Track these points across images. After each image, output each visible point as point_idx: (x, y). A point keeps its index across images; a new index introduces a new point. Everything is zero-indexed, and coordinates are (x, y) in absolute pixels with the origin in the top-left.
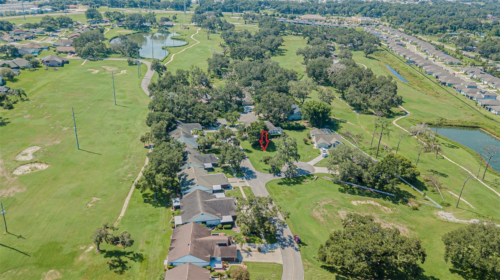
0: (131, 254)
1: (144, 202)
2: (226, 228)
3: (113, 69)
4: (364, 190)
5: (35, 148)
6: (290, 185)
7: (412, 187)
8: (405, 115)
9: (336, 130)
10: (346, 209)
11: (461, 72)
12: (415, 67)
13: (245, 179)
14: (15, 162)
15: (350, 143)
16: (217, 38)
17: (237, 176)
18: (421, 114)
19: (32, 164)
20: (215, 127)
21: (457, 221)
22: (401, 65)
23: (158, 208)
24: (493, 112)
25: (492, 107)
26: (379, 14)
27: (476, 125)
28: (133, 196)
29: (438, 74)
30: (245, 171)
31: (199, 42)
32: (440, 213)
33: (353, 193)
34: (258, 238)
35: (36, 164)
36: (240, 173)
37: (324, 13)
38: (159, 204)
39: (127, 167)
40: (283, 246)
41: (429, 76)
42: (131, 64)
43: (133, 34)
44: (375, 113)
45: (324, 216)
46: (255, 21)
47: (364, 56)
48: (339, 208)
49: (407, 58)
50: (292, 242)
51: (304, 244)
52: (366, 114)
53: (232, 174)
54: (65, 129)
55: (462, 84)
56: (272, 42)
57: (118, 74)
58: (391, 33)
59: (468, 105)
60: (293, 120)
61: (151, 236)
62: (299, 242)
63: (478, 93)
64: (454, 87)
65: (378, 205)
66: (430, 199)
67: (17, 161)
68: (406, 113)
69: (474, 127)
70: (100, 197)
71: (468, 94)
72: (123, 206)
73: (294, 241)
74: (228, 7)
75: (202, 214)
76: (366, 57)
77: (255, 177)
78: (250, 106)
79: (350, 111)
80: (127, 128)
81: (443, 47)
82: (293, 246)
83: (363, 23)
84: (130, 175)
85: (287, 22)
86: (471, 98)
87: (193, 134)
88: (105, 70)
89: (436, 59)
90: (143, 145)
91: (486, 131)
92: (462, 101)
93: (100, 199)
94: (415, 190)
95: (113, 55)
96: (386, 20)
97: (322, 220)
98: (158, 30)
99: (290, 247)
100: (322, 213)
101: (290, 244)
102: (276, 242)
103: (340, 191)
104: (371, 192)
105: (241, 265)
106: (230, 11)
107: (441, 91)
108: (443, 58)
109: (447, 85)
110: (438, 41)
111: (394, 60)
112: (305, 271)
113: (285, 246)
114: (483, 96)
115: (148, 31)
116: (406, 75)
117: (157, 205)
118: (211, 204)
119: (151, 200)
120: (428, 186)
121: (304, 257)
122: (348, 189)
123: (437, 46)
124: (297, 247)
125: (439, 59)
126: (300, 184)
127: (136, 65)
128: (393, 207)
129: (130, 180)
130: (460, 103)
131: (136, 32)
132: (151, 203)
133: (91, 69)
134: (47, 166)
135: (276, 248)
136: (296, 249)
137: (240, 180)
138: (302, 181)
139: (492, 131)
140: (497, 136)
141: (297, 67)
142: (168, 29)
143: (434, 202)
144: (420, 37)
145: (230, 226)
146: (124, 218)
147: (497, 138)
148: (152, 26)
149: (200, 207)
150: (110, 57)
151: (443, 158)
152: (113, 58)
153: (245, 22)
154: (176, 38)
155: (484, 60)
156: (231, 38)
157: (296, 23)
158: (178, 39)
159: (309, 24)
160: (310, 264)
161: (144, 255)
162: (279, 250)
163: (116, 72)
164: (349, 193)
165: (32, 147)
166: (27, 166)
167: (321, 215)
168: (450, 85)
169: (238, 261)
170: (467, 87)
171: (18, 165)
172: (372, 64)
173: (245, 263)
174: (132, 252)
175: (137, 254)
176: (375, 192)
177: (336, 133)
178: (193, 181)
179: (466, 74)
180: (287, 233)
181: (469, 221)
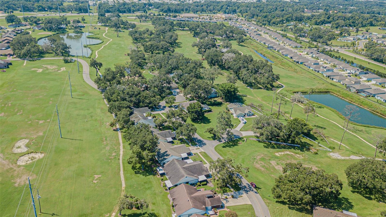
0: (146, 214)
1: (135, 174)
2: (203, 185)
3: (54, 67)
4: (280, 144)
5: (24, 141)
6: (230, 147)
7: (308, 138)
8: (282, 87)
9: (243, 103)
10: (274, 159)
11: (304, 53)
12: (274, 51)
13: (199, 147)
14: (14, 155)
15: (257, 112)
16: (125, 36)
17: (193, 145)
18: (292, 86)
19: (29, 154)
20: (158, 109)
21: (343, 158)
22: (264, 50)
23: (148, 177)
24: (335, 80)
25: (334, 77)
26: (234, 12)
27: (327, 91)
28: (124, 170)
29: (291, 55)
30: (196, 140)
31: (112, 40)
32: (331, 154)
33: (273, 147)
34: (228, 189)
35: (32, 154)
36: (193, 142)
37: (195, 12)
38: (147, 174)
39: (108, 148)
40: (247, 192)
41: (286, 57)
42: (66, 62)
43: (53, 35)
44: (263, 88)
45: (263, 167)
46: (147, 19)
47: (237, 45)
48: (270, 160)
49: (267, 45)
50: (251, 188)
51: (259, 188)
52: (257, 89)
53: (188, 144)
54: (41, 122)
55: (309, 62)
56: (171, 38)
57: (60, 71)
58: (248, 26)
59: (318, 76)
60: (211, 98)
61: (153, 198)
62: (256, 187)
63: (321, 68)
64: (305, 65)
65: (292, 153)
66: (322, 146)
67: (15, 154)
68: (283, 86)
69: (326, 92)
70: (100, 174)
71: (316, 69)
72: (121, 179)
73: (252, 187)
74: (122, 9)
75: (186, 177)
76: (239, 45)
77: (205, 144)
78: (176, 90)
79: (246, 87)
80: (92, 117)
81: (286, 35)
82: (253, 190)
83: (226, 18)
84: (114, 154)
85: (172, 20)
86: (318, 72)
87: (147, 117)
88: (47, 69)
89: (285, 44)
90: (112, 129)
91: (334, 94)
92: (312, 74)
93: (100, 176)
94: (311, 141)
95: (47, 55)
96: (241, 16)
97: (263, 169)
98: (74, 31)
99: (251, 192)
100: (261, 164)
101: (250, 190)
102: (241, 190)
103: (265, 147)
104: (284, 145)
105: (225, 209)
106: (124, 12)
107: (297, 68)
108: (290, 43)
109: (299, 63)
110: (280, 30)
111: (258, 46)
112: (268, 207)
113: (247, 191)
114: (326, 70)
115: (65, 32)
116: (270, 57)
117: (146, 174)
118: (188, 169)
119: (139, 171)
120: (317, 137)
121: (263, 197)
122: (269, 145)
123: (282, 34)
124: (256, 191)
125: (287, 44)
126: (237, 145)
127: (71, 62)
128: (302, 154)
129: (115, 158)
130: (312, 76)
131: (55, 33)
132: (140, 174)
133: (34, 69)
134: (43, 155)
135: (242, 194)
136: (256, 192)
137: (195, 147)
138: (237, 143)
139: (338, 94)
140: (342, 97)
141: (194, 56)
142: (81, 30)
143: (325, 147)
144: (268, 28)
145: (205, 183)
146: (126, 188)
147: (342, 98)
148: (67, 27)
149: (182, 172)
150: (45, 56)
151: (318, 116)
152: (48, 58)
153: (140, 21)
154: (92, 37)
155: (315, 43)
156: (137, 35)
157: (179, 20)
158: (93, 38)
159: (188, 21)
160: (269, 201)
161: (156, 213)
162: (245, 195)
163: (57, 70)
164: (271, 148)
165: (21, 141)
166: (25, 156)
167: (261, 166)
168: (302, 63)
169: (222, 207)
170: (313, 64)
171: (18, 157)
172: (245, 51)
173: (228, 208)
174: (146, 213)
175: (150, 213)
176: (287, 145)
177: (243, 105)
178: (167, 153)
179: (307, 54)
180: (245, 182)
181: (350, 158)
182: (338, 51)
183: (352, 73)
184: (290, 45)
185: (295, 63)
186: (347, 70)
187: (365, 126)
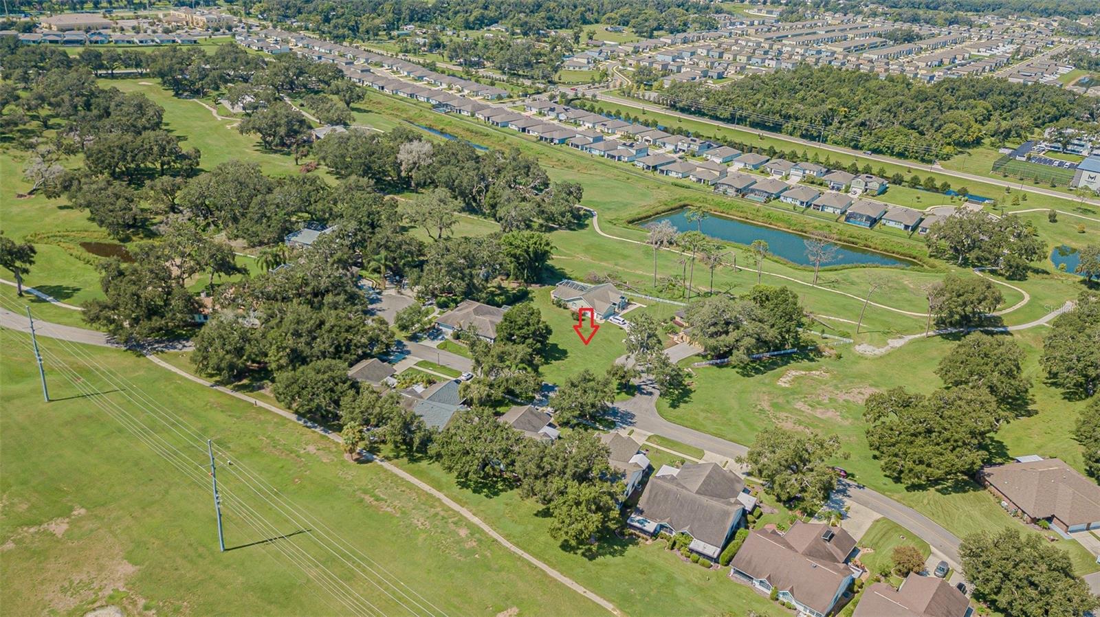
1: (590, 560)
2: (758, 517)
6: (686, 401)
9: (570, 278)
10: (793, 398)
12: (461, 116)
13: (625, 426)
17: (608, 427)
21: (882, 351)
22: (429, 115)
23: (627, 554)
24: (674, 175)
28: (551, 564)
32: (859, 349)
33: (758, 371)
34: (807, 503)
36: (601, 420)
38: (615, 547)
40: (843, 493)
41: (508, 130)
48: (787, 402)
49: (422, 99)
51: (853, 475)
52: (547, 231)
53: (598, 429)
58: (300, 45)
59: (627, 171)
62: (847, 475)
64: (572, 145)
65: (802, 372)
66: (828, 336)
69: (681, 207)
70: (508, 607)
72: (575, 590)
73: (840, 478)
76: (349, 109)
77: (631, 414)
78: (362, 282)
82: (849, 485)
84: (463, 532)
86: (619, 159)
87: (405, 387)
92: (610, 165)
93: (515, 609)
97: (806, 430)
99: (850, 489)
101: (844, 485)
103: (743, 376)
104: (770, 358)
105: (863, 551)
108: (474, 88)
109: (556, 141)
111: (397, 105)
112: (911, 508)
114: (634, 152)
116: (467, 136)
117: (615, 550)
118: (707, 491)
119: (590, 549)
121: (876, 489)
122: (744, 368)
123: (422, 65)
124: (855, 484)
126: (691, 391)
128: (819, 367)
129: (480, 540)
132: (600, 554)
135: (842, 501)
136: (858, 487)
138: (685, 386)
143: (835, 337)
145: (759, 509)
146: (620, 608)
147: (723, 215)
149: (712, 503)
160: (898, 496)
162: (849, 502)
164: (755, 374)
168: (562, 141)
179: (541, 114)
181: (890, 346)
182: (594, 96)
183: (680, 150)
184: (477, 92)
185: (543, 142)
186: (664, 144)
187: (831, 270)
